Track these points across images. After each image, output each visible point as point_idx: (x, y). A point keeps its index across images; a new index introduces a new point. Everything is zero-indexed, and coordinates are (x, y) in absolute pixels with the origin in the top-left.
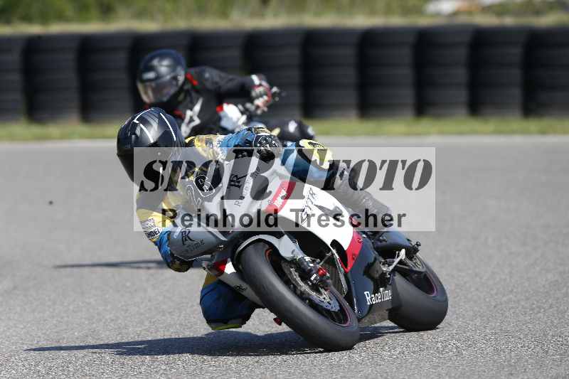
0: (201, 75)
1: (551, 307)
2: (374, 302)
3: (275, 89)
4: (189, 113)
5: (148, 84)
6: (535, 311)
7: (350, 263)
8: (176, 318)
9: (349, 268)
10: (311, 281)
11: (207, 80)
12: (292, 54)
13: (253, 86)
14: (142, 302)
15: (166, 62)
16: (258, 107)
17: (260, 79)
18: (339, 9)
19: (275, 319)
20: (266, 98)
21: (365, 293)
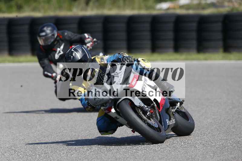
0: (63, 33)
1: (209, 133)
2: (170, 124)
3: (95, 40)
4: (58, 49)
5: (42, 37)
6: (203, 135)
7: (161, 108)
8: (50, 139)
9: (160, 110)
10: (147, 115)
11: (66, 36)
12: (99, 26)
13: (85, 38)
14: (35, 132)
15: (49, 29)
16: (88, 47)
17: (88, 35)
18: (119, 7)
19: (132, 131)
20: (91, 43)
21: (167, 120)
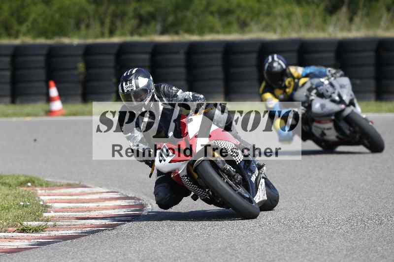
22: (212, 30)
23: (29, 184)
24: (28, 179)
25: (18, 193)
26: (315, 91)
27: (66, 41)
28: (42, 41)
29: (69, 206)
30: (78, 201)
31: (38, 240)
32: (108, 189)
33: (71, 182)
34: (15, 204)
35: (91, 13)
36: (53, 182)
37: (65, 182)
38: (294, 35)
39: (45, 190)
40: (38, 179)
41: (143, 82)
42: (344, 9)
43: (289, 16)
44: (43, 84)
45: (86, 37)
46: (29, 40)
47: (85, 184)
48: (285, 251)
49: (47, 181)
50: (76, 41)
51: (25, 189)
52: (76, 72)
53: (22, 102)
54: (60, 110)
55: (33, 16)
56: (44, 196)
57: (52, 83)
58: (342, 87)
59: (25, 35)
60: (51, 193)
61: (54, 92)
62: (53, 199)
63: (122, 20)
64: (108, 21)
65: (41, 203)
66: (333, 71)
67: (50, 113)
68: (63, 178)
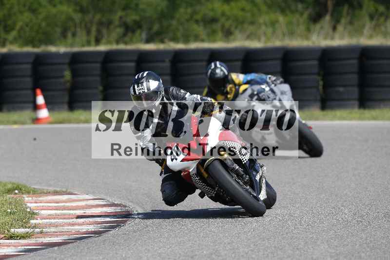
22: (197, 38)
23: (16, 191)
24: (15, 186)
25: (6, 201)
26: (256, 97)
27: (53, 49)
28: (29, 49)
29: (56, 213)
30: (64, 208)
31: (26, 247)
32: (94, 196)
33: (58, 189)
34: (2, 211)
35: (77, 21)
36: (40, 189)
37: (51, 189)
38: (278, 43)
39: (32, 197)
40: (25, 187)
41: (153, 84)
42: (328, 18)
43: (273, 24)
44: (30, 92)
45: (72, 45)
46: (15, 48)
47: (72, 191)
48: (270, 257)
49: (34, 188)
50: (62, 50)
51: (12, 196)
52: (62, 80)
53: (9, 110)
54: (46, 118)
55: (19, 25)
56: (30, 203)
57: (38, 91)
58: (283, 93)
59: (11, 43)
60: (38, 200)
61: (40, 100)
62: (40, 206)
63: (108, 28)
64: (94, 29)
65: (28, 210)
66: (274, 78)
67: (37, 120)
68: (50, 186)
